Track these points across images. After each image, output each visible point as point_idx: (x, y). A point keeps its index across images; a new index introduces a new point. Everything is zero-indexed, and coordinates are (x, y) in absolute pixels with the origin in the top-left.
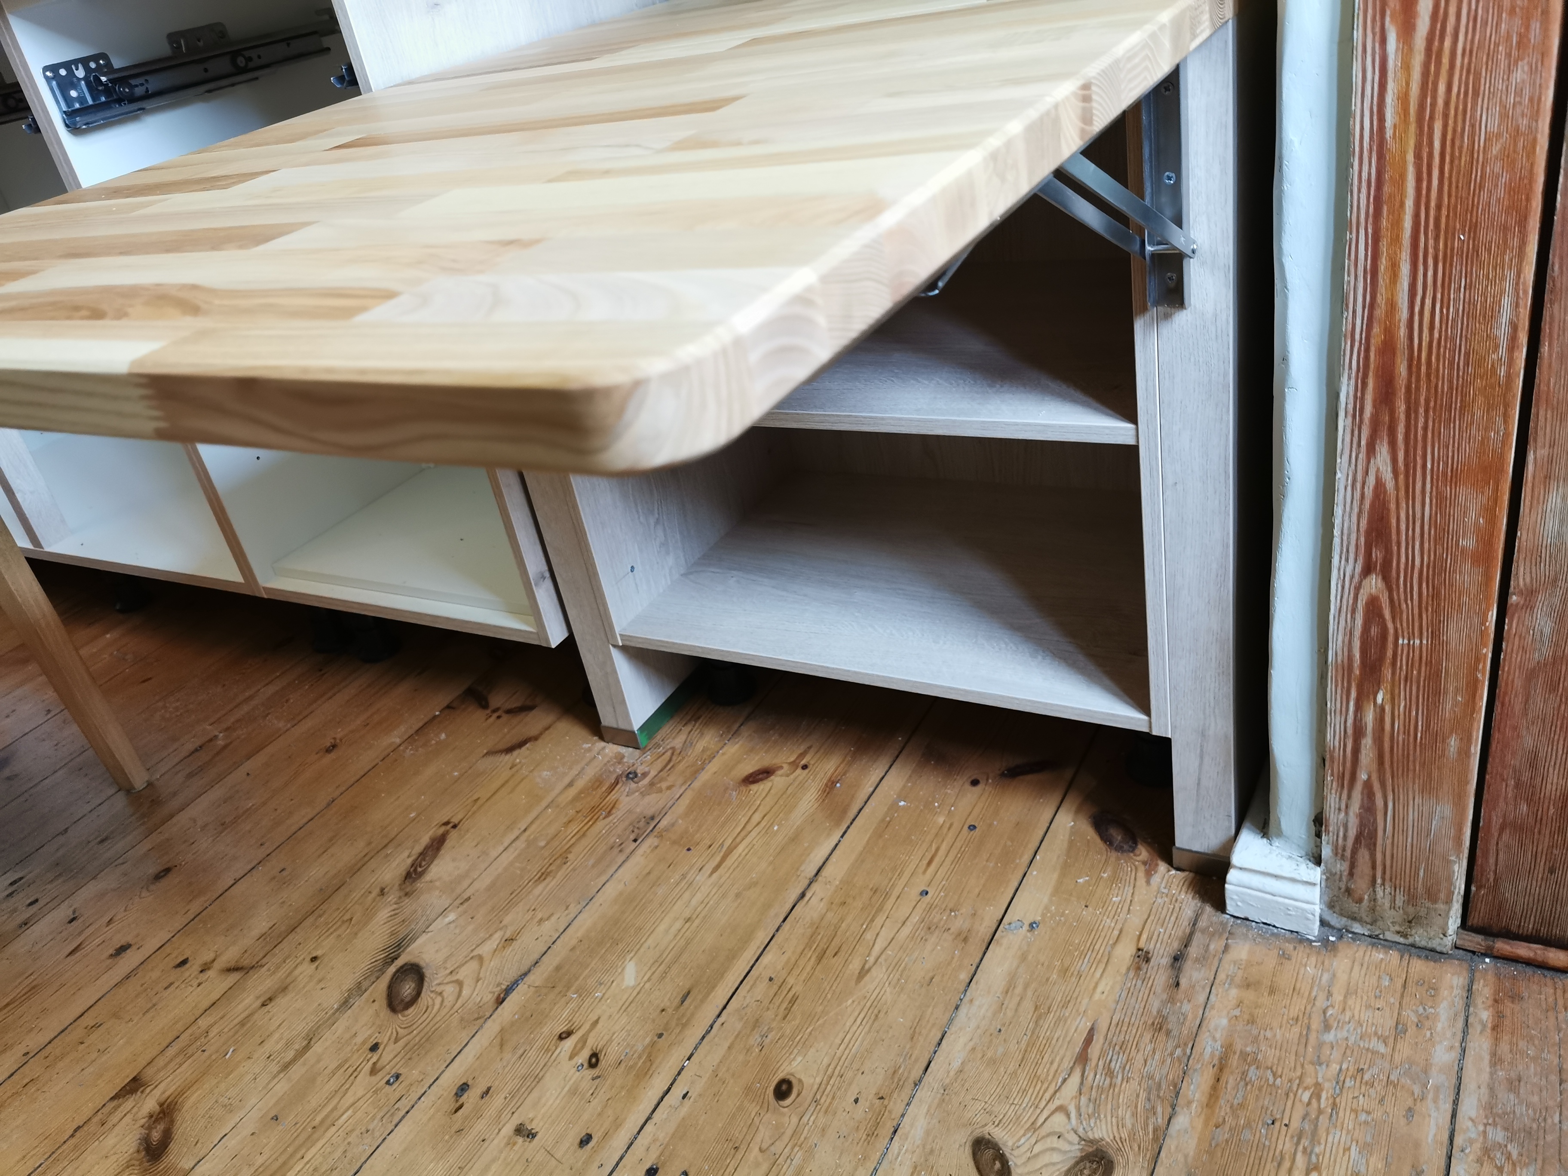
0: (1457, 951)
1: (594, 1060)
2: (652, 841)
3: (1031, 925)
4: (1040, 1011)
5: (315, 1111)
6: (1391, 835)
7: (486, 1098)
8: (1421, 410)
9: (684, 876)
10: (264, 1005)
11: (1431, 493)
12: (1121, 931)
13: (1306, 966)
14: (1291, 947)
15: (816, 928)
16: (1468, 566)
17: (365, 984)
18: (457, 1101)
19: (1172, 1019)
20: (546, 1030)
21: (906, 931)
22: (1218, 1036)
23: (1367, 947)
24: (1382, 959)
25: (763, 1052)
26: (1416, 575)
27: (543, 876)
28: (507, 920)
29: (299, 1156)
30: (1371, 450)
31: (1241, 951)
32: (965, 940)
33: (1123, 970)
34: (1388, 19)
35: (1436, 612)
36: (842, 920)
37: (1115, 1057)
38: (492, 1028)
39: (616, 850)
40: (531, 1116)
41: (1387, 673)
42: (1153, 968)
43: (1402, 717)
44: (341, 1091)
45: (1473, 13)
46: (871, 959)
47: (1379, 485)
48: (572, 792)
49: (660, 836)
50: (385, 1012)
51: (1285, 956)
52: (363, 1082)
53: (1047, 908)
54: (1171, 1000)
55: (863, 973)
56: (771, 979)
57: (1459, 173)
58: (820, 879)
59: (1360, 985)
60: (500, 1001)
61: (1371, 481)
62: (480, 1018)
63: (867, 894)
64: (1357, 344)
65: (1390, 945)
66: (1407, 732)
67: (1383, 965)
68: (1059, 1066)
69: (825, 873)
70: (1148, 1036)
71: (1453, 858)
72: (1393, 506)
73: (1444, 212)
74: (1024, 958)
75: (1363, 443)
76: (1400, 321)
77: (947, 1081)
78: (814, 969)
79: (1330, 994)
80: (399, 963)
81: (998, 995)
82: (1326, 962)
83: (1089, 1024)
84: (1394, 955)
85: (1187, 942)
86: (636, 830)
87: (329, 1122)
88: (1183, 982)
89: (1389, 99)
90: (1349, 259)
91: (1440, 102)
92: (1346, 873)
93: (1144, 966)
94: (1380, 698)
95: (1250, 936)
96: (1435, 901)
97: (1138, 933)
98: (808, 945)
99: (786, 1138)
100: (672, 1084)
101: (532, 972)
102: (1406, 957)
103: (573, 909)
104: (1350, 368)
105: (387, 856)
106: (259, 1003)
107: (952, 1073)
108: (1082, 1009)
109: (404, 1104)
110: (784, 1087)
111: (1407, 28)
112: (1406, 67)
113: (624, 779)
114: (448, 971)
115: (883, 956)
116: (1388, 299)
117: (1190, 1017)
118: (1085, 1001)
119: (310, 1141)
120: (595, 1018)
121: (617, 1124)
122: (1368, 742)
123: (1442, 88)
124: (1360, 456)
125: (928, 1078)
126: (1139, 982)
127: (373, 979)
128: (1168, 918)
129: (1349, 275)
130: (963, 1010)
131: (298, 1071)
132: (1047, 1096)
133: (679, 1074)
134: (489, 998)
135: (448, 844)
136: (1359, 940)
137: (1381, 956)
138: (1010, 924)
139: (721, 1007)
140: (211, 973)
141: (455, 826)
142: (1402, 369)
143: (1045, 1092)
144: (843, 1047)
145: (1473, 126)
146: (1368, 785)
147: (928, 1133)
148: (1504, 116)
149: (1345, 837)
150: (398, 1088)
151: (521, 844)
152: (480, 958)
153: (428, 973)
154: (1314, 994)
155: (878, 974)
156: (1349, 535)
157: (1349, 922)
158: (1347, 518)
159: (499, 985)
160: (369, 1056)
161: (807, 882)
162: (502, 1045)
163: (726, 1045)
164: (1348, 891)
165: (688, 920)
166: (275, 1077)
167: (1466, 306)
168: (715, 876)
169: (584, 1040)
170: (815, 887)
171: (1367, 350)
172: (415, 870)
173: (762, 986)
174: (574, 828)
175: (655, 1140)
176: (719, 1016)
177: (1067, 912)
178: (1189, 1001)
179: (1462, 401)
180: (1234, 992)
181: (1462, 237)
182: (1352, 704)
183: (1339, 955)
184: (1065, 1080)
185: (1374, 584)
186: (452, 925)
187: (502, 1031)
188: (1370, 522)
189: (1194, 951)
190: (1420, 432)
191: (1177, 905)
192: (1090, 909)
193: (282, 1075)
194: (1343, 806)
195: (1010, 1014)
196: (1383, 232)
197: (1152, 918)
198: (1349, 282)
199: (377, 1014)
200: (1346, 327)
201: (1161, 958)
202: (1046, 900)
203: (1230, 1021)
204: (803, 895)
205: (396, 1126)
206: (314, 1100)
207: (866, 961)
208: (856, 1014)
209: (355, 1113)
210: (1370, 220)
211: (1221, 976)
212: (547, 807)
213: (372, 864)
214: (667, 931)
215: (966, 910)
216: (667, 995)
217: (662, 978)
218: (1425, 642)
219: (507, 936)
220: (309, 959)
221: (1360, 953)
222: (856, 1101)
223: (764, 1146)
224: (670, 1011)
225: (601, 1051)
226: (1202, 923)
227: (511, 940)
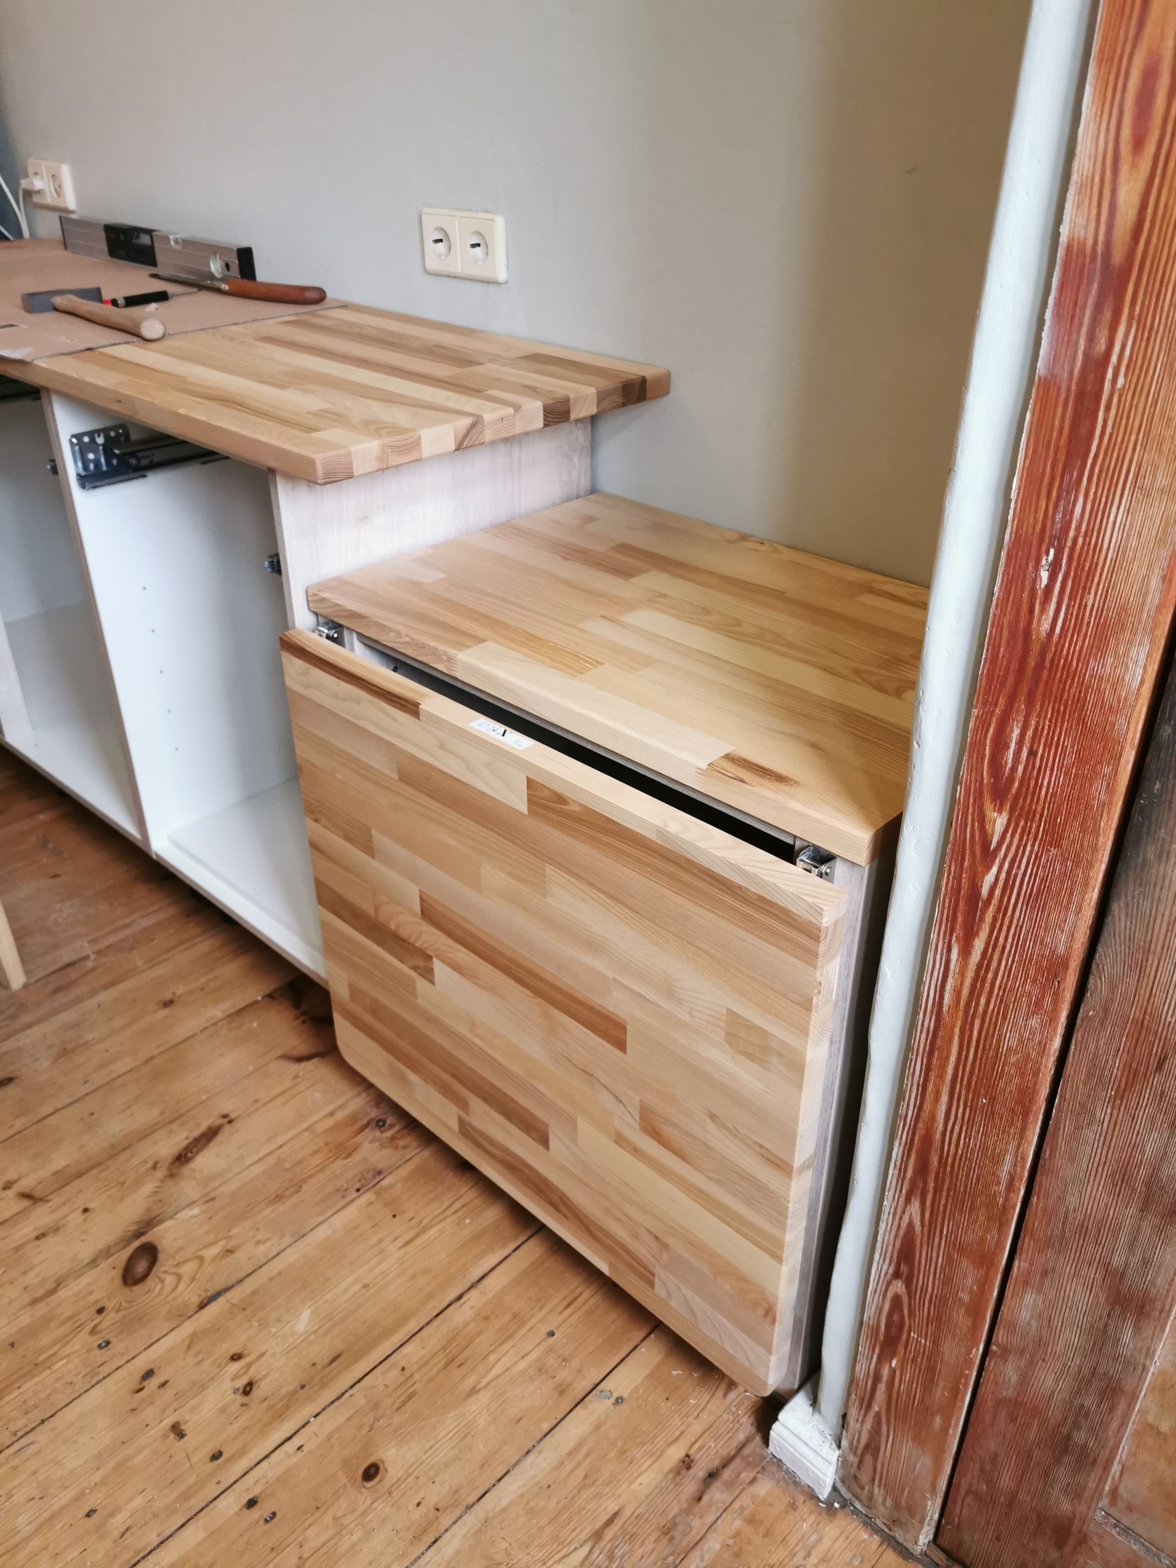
0: (925, 1558)
1: (248, 1388)
2: (369, 1196)
3: (617, 1399)
4: (587, 1480)
5: (42, 1350)
6: (889, 1456)
7: (162, 1390)
8: (944, 1194)
9: (380, 1241)
10: (37, 1238)
11: (944, 1250)
12: (682, 1433)
13: (804, 1521)
14: (802, 1499)
15: (456, 1333)
16: (962, 1311)
17: (112, 1251)
18: (141, 1383)
19: (680, 1528)
20: (225, 1346)
21: (522, 1365)
22: (706, 1557)
23: (859, 1524)
24: (865, 1539)
25: (371, 1433)
26: (928, 1297)
27: (278, 1198)
28: (235, 1231)
29: (17, 1385)
30: (908, 1200)
31: (764, 1488)
32: (562, 1393)
33: (666, 1470)
34: (954, 939)
35: (938, 1328)
36: (479, 1334)
37: (622, 1545)
38: (188, 1328)
39: (340, 1194)
40: (187, 1418)
41: (901, 1349)
42: (689, 1476)
43: (906, 1384)
44: (64, 1340)
45: (1008, 967)
46: (484, 1382)
47: (911, 1224)
48: (330, 1122)
49: (378, 1194)
50: (118, 1281)
51: (793, 1506)
52: (83, 1339)
53: (637, 1388)
54: (688, 1511)
55: (473, 1391)
56: (403, 1369)
57: (987, 1060)
58: (480, 1286)
59: (836, 1556)
60: (202, 1306)
61: (906, 1219)
62: (182, 1316)
63: (509, 1316)
64: (907, 1127)
65: (876, 1530)
66: (908, 1395)
67: (863, 1545)
68: (577, 1535)
69: (486, 1282)
70: (654, 1536)
71: (928, 1496)
72: (918, 1244)
73: (974, 1078)
74: (597, 1428)
75: (904, 1191)
76: (937, 1129)
77: (491, 1514)
78: (438, 1373)
79: (808, 1555)
80: (144, 1239)
81: (563, 1454)
82: (821, 1524)
83: (616, 1508)
84: (877, 1539)
85: (725, 1465)
86: (363, 1180)
87: (46, 1364)
88: (706, 1499)
89: (949, 987)
90: (909, 1071)
91: (981, 1009)
92: (855, 1465)
93: (684, 1471)
94: (894, 1363)
95: (777, 1477)
96: (913, 1517)
97: (694, 1440)
98: (444, 1348)
99: (355, 1515)
100: (295, 1433)
101: (234, 1289)
102: (884, 1546)
103: (287, 1240)
104: (901, 1138)
105: (171, 1131)
106: (34, 1234)
107: (497, 1509)
108: (618, 1492)
109: (105, 1370)
110: (373, 1470)
111: (966, 952)
112: (962, 974)
113: (374, 1124)
114: (175, 1262)
115: (494, 1383)
116: (930, 1110)
117: (694, 1532)
118: (624, 1486)
119: (27, 1375)
120: (263, 1351)
121: (243, 1452)
122: (882, 1387)
123: (983, 1001)
124: (901, 1199)
125: (478, 1507)
126: (673, 1486)
127: (121, 1246)
128: (723, 1436)
129: (907, 1080)
130: (531, 1457)
131: (41, 1310)
132: (557, 1557)
133: (304, 1426)
134: (195, 1300)
135: (220, 1138)
136: (857, 1515)
137: (866, 1537)
138: (602, 1391)
139: (356, 1379)
140: (10, 1193)
141: (230, 1122)
142: (935, 1160)
143: (557, 1553)
144: (430, 1453)
145: (1000, 1036)
146: (878, 1415)
147: (457, 1553)
148: (1021, 1041)
149: (858, 1441)
150: (105, 1354)
151: (272, 1160)
152: (201, 1259)
153: (161, 1257)
154: (797, 1549)
155: (484, 1398)
156: (887, 1246)
157: (853, 1499)
158: (887, 1234)
159: (206, 1291)
160: (95, 1317)
161: (468, 1285)
162: (189, 1348)
163: (347, 1415)
164: (855, 1477)
165: (366, 1286)
166: (23, 1308)
167: (982, 1145)
168: (403, 1251)
169: (249, 1366)
170: (473, 1293)
171: (914, 1134)
172: (186, 1155)
173: (395, 1372)
174: (317, 1160)
175: (264, 1477)
176: (352, 1387)
177: (650, 1399)
178: (701, 1517)
179: (971, 1203)
180: (738, 1523)
181: (984, 1101)
182: (875, 1357)
183: (835, 1522)
184: (576, 1549)
185: (899, 1287)
186: (194, 1220)
187: (194, 1335)
188: (902, 1245)
189: (727, 1474)
190: (942, 1208)
191: (737, 1426)
192: (669, 1403)
193: (29, 1308)
194: (860, 1420)
195: (564, 1474)
196: (933, 1067)
197: (712, 1429)
198: (907, 1084)
199: (113, 1279)
200: (902, 1111)
201: (699, 1472)
202: (639, 1380)
203: (722, 1547)
204: (460, 1297)
205: (93, 1386)
206: (45, 1340)
207: (480, 1382)
208: (451, 1428)
209: (68, 1363)
210: (926, 1054)
211: (737, 1505)
212: (305, 1130)
213: (157, 1135)
214: (346, 1291)
215: (575, 1364)
216: (320, 1351)
217: (325, 1334)
218: (928, 1344)
219: (229, 1247)
220: (81, 1209)
221: (850, 1528)
222: (418, 1504)
223: (339, 1514)
224: (319, 1367)
225: (257, 1382)
226: (747, 1451)
227: (230, 1251)
